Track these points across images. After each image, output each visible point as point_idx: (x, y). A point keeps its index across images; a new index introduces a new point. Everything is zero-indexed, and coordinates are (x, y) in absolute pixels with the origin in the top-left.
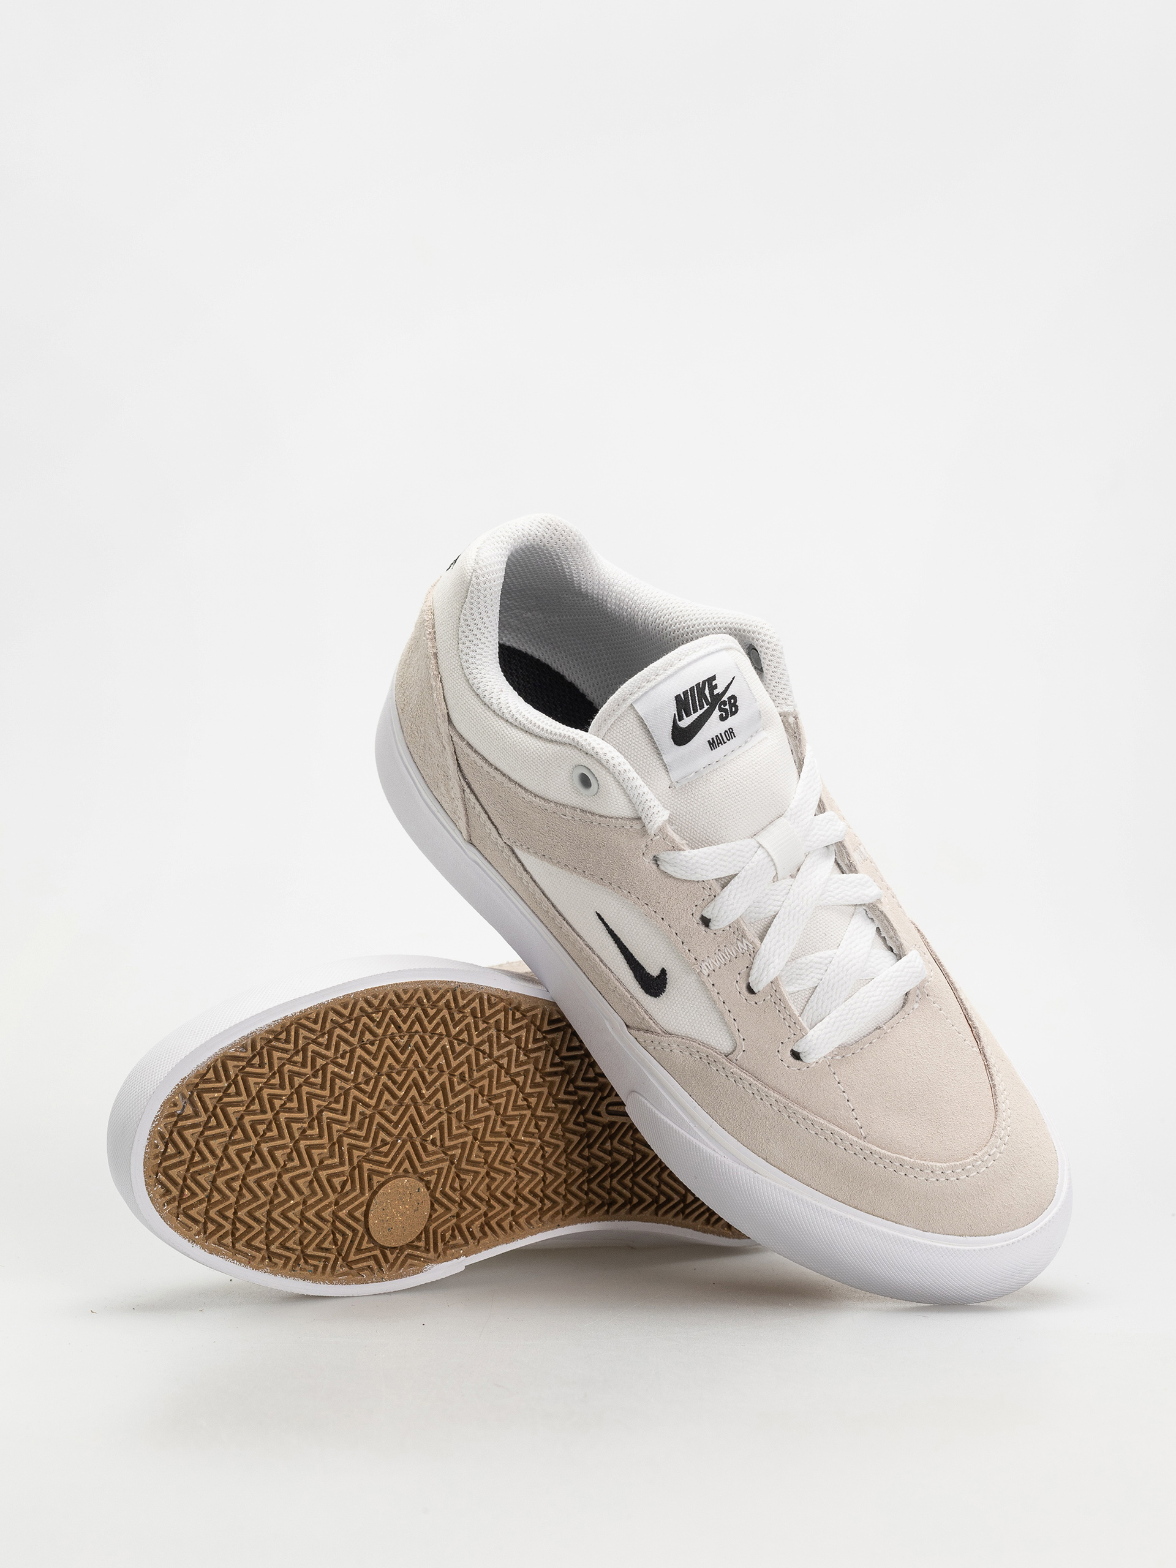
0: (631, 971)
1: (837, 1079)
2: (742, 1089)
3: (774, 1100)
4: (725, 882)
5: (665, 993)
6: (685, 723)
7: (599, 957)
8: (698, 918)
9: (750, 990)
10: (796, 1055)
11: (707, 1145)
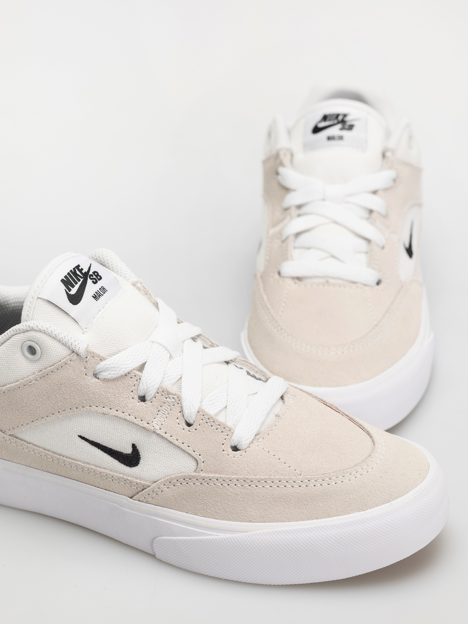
0: (116, 460)
1: (266, 450)
2: (214, 486)
3: (235, 480)
4: (141, 368)
5: (141, 458)
6: (73, 291)
7: (93, 465)
8: (137, 399)
9: (189, 425)
10: (235, 449)
11: (211, 535)
